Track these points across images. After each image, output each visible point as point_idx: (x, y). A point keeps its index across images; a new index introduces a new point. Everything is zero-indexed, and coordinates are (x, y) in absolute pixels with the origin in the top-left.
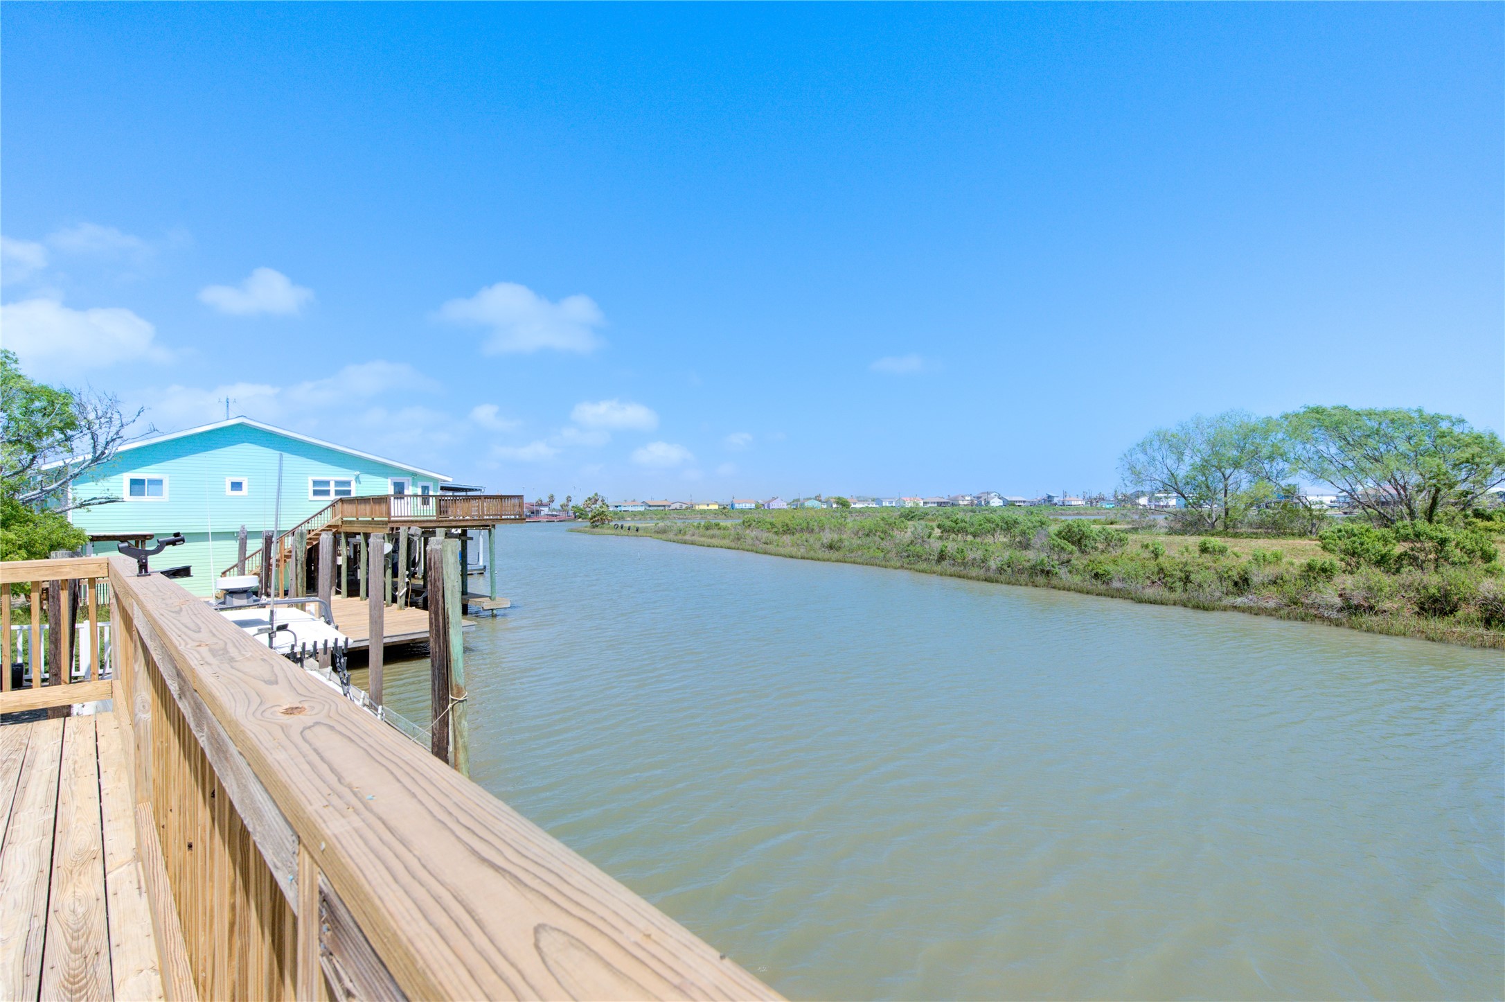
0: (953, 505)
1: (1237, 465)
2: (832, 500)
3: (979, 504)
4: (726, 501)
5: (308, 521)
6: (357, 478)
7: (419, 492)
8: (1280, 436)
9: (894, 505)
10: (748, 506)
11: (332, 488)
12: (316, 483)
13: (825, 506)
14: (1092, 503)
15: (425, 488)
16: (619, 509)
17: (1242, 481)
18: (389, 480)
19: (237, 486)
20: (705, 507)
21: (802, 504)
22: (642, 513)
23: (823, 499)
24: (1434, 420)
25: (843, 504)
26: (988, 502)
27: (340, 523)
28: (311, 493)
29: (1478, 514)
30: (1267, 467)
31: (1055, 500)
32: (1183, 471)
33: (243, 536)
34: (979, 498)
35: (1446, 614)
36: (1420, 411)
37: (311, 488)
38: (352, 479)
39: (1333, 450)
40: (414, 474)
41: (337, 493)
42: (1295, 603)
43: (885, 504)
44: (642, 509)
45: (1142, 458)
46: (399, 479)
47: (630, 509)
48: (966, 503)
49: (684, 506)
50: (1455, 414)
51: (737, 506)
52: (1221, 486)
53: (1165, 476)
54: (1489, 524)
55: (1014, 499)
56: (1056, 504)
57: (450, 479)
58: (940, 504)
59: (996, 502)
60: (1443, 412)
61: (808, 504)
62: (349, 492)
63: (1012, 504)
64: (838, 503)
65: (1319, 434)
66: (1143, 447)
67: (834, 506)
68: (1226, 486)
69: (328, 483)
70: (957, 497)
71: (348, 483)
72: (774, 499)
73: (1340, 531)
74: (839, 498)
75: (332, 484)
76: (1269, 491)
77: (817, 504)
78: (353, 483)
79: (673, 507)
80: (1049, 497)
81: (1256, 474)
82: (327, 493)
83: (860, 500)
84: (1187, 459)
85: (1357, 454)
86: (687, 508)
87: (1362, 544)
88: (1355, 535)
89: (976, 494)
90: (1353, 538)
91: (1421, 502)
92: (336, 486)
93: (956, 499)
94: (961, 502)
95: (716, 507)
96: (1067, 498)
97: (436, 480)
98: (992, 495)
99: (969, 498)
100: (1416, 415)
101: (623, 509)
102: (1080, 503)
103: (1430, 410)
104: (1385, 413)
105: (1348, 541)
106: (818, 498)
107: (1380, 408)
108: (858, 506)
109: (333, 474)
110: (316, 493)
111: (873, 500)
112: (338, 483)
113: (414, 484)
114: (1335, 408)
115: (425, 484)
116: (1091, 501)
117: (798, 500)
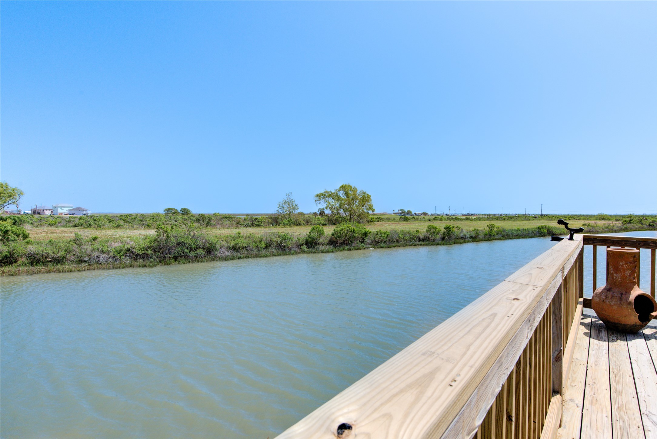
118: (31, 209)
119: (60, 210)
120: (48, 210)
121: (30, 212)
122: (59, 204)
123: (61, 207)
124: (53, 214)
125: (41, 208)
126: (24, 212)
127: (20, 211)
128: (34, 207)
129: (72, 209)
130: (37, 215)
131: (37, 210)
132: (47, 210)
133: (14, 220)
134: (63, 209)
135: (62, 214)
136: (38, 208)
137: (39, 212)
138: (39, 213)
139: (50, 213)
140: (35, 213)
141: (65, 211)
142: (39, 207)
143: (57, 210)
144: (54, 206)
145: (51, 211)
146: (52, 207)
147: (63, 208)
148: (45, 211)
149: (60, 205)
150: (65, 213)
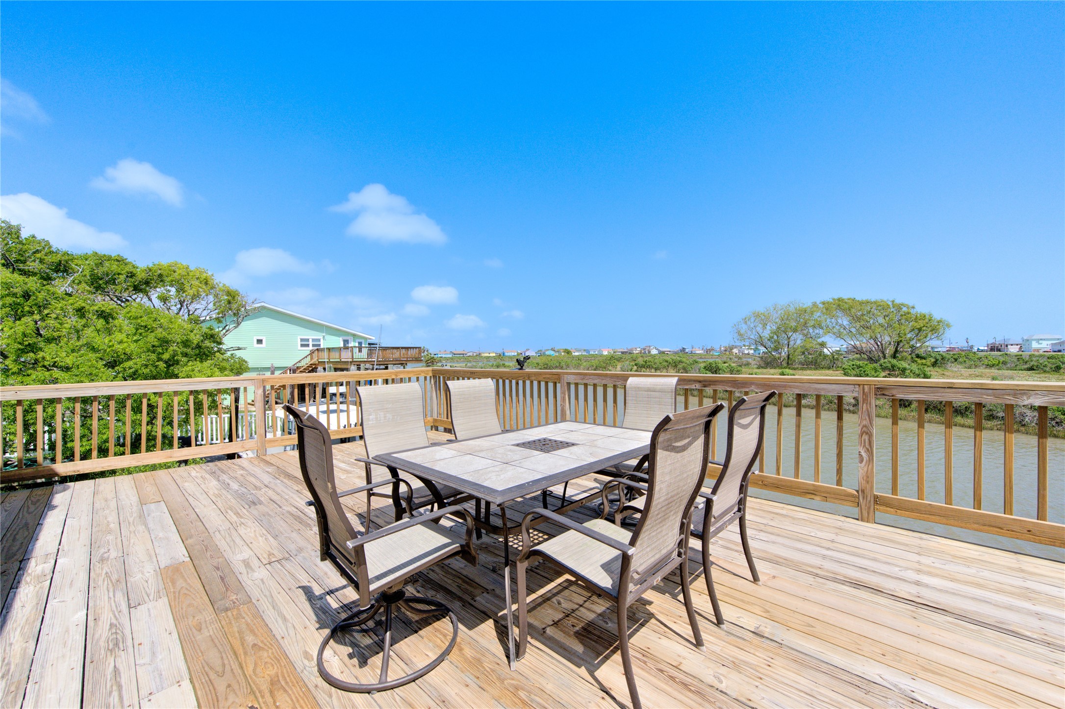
0: (630, 353)
1: (795, 330)
2: (562, 351)
3: (645, 353)
4: (500, 351)
5: (300, 362)
6: (324, 337)
7: (357, 345)
8: (818, 314)
9: (596, 353)
10: (513, 354)
11: (311, 343)
12: (302, 340)
13: (557, 354)
14: (707, 352)
15: (360, 343)
16: (437, 356)
17: (798, 340)
18: (341, 339)
19: (260, 341)
20: (488, 355)
21: (544, 353)
22: (452, 359)
23: (556, 349)
24: (899, 307)
25: (568, 352)
26: (650, 352)
27: (317, 362)
28: (299, 345)
29: (918, 356)
30: (811, 331)
31: (687, 350)
32: (766, 334)
33: (273, 369)
34: (644, 349)
35: (906, 407)
36: (893, 301)
37: (299, 343)
38: (322, 337)
39: (845, 323)
40: (354, 335)
41: (313, 345)
42: (831, 403)
43: (592, 353)
44: (450, 356)
45: (744, 327)
46: (346, 338)
47: (444, 356)
48: (637, 352)
49: (475, 354)
50: (911, 305)
51: (506, 354)
52: (786, 342)
53: (756, 337)
54: (924, 361)
55: (664, 350)
56: (687, 353)
57: (374, 338)
58: (623, 353)
59: (654, 352)
60: (906, 302)
61: (547, 353)
62: (319, 345)
63: (663, 352)
64: (564, 352)
65: (840, 314)
66: (745, 321)
67: (563, 354)
68: (789, 342)
69: (308, 340)
70: (632, 349)
71: (319, 340)
72: (528, 350)
73: (853, 365)
74: (566, 350)
75: (310, 340)
76: (812, 345)
77: (552, 353)
78: (322, 340)
79: (468, 355)
80: (683, 348)
81: (806, 335)
82: (308, 345)
83: (579, 351)
84: (768, 327)
85: (858, 325)
86: (477, 355)
87: (864, 372)
88: (861, 367)
89: (643, 347)
90: (860, 369)
91: (889, 351)
92: (313, 341)
93: (632, 350)
94: (634, 352)
95: (494, 355)
96: (694, 349)
97: (366, 339)
98: (652, 347)
99: (639, 349)
100: (890, 303)
101: (439, 356)
102: (701, 352)
103: (898, 301)
104: (875, 302)
105: (857, 370)
106: (553, 350)
107: (873, 300)
108: (577, 354)
109: (311, 335)
110: (302, 345)
111: (585, 350)
112: (313, 340)
113: (354, 341)
114: (849, 299)
115: (360, 341)
116: (708, 351)
117: (541, 351)
118: (988, 344)
119: (1035, 345)
120: (1015, 345)
121: (986, 348)
122: (1033, 335)
123: (1038, 340)
124: (1023, 351)
125: (1002, 342)
126: (978, 349)
127: (972, 347)
128: (991, 341)
129: (1059, 343)
130: (996, 352)
131: (996, 345)
132: (1012, 345)
133: (935, 358)
134: (1041, 344)
135: (1038, 351)
136: (997, 343)
137: (1000, 347)
138: (999, 350)
139: (1018, 350)
140: (992, 349)
141: (1045, 345)
142: (999, 340)
143: (1030, 345)
144: (1025, 338)
145: (1019, 346)
146: (1021, 340)
147: (1040, 342)
148: (1009, 347)
149: (1034, 337)
150: (1045, 350)
